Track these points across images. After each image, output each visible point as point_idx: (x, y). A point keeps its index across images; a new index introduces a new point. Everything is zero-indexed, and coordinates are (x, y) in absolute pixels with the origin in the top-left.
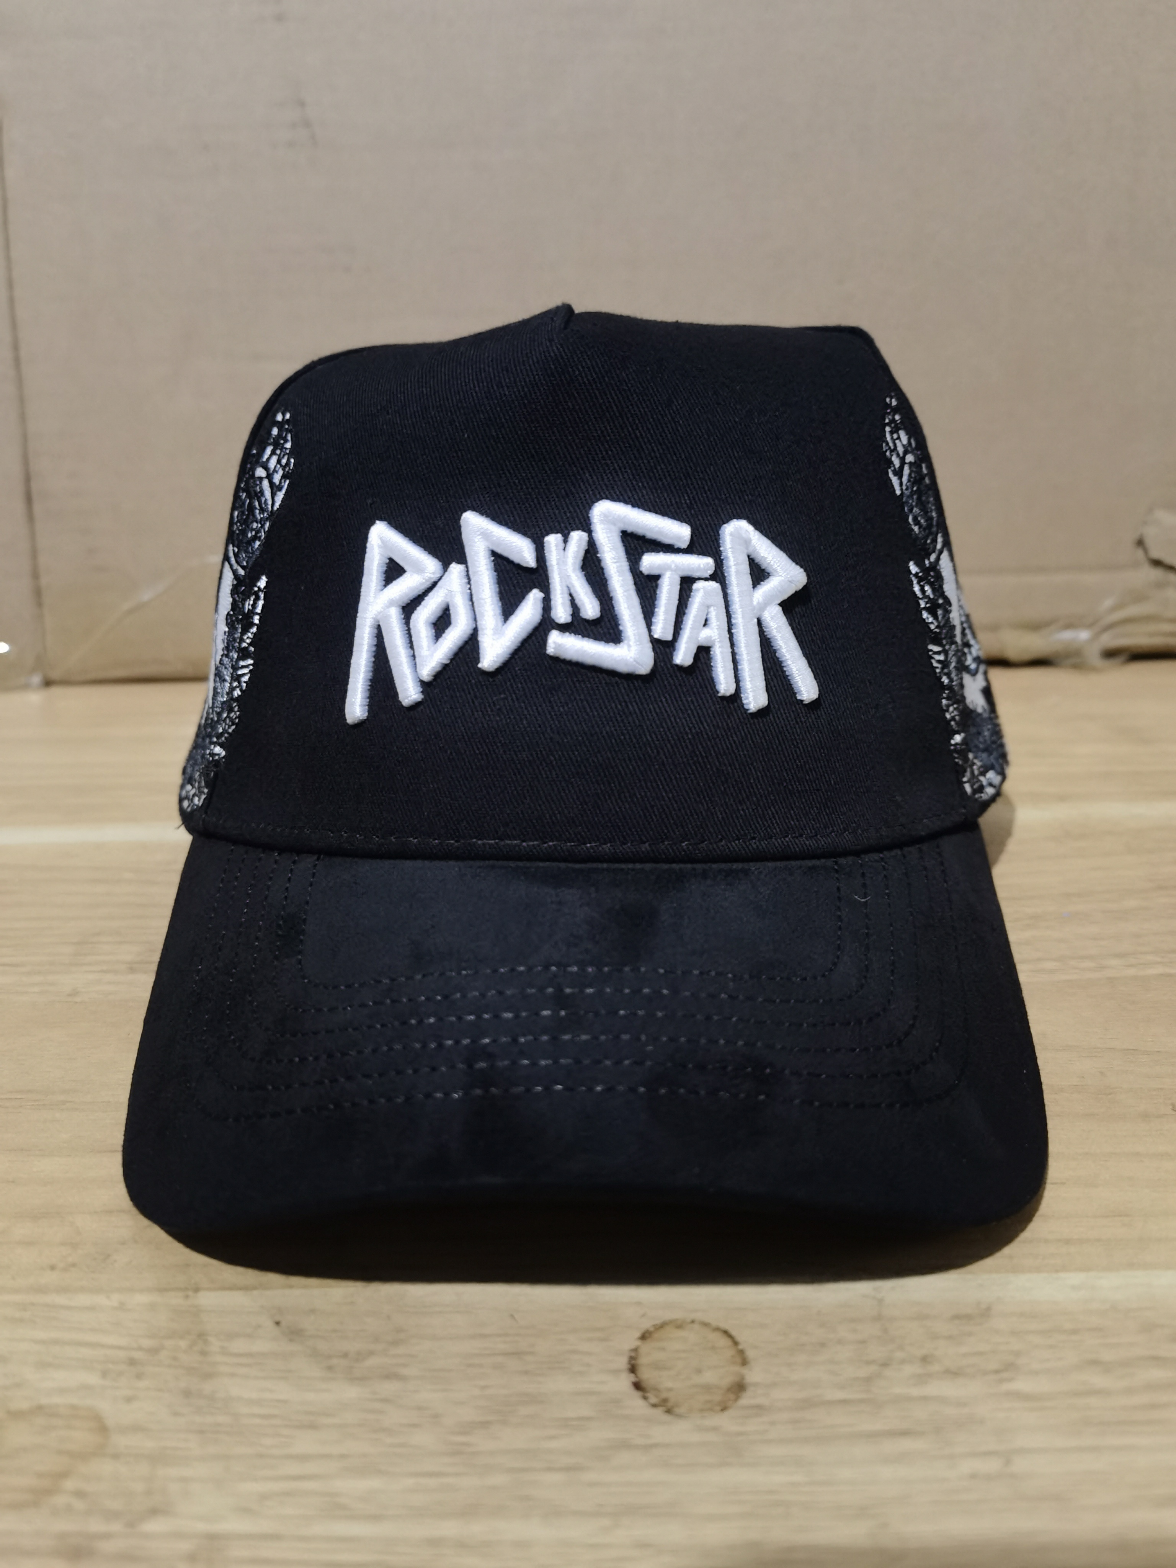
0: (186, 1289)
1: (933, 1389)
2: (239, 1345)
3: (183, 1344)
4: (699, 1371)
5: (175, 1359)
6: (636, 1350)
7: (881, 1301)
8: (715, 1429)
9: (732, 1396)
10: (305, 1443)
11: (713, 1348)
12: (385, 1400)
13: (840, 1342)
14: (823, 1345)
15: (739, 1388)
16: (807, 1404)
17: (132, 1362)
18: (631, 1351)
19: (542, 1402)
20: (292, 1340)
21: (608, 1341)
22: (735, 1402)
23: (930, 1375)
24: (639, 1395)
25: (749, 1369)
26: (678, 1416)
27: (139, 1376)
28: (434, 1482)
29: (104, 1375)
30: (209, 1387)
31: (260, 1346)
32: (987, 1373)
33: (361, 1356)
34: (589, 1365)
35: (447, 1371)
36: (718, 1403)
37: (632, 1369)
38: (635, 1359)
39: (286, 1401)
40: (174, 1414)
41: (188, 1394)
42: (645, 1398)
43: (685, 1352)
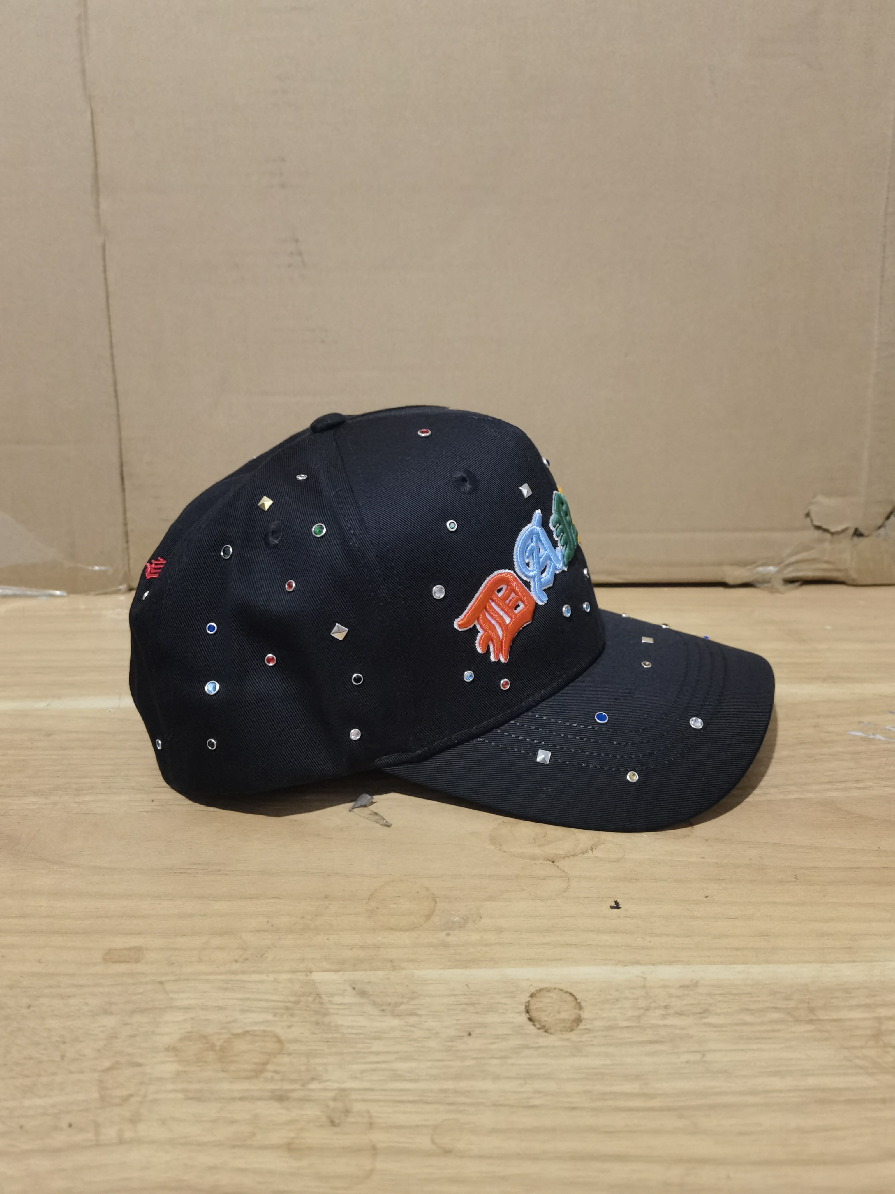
1: (669, 1021)
2: (337, 999)
3: (310, 999)
4: (559, 1012)
5: (308, 1006)
6: (528, 1002)
7: (645, 979)
8: (568, 1040)
9: (575, 1024)
10: (377, 1046)
11: (565, 1001)
12: (411, 1026)
13: (626, 998)
14: (618, 1000)
15: (578, 1020)
16: (609, 1028)
17: (287, 1008)
18: (526, 1002)
19: (486, 1027)
20: (362, 997)
21: (514, 997)
22: (577, 1027)
23: (668, 1015)
24: (531, 1023)
25: (583, 1011)
26: (551, 1033)
27: (292, 1015)
28: (440, 1064)
29: (275, 1015)
30: (327, 1020)
31: (348, 1000)
32: (695, 1014)
33: (397, 1005)
34: (506, 1010)
35: (439, 1012)
36: (569, 1028)
37: (528, 1011)
38: (528, 1006)
39: (364, 1027)
40: (313, 1033)
41: (317, 1023)
42: (534, 1025)
43: (552, 1003)
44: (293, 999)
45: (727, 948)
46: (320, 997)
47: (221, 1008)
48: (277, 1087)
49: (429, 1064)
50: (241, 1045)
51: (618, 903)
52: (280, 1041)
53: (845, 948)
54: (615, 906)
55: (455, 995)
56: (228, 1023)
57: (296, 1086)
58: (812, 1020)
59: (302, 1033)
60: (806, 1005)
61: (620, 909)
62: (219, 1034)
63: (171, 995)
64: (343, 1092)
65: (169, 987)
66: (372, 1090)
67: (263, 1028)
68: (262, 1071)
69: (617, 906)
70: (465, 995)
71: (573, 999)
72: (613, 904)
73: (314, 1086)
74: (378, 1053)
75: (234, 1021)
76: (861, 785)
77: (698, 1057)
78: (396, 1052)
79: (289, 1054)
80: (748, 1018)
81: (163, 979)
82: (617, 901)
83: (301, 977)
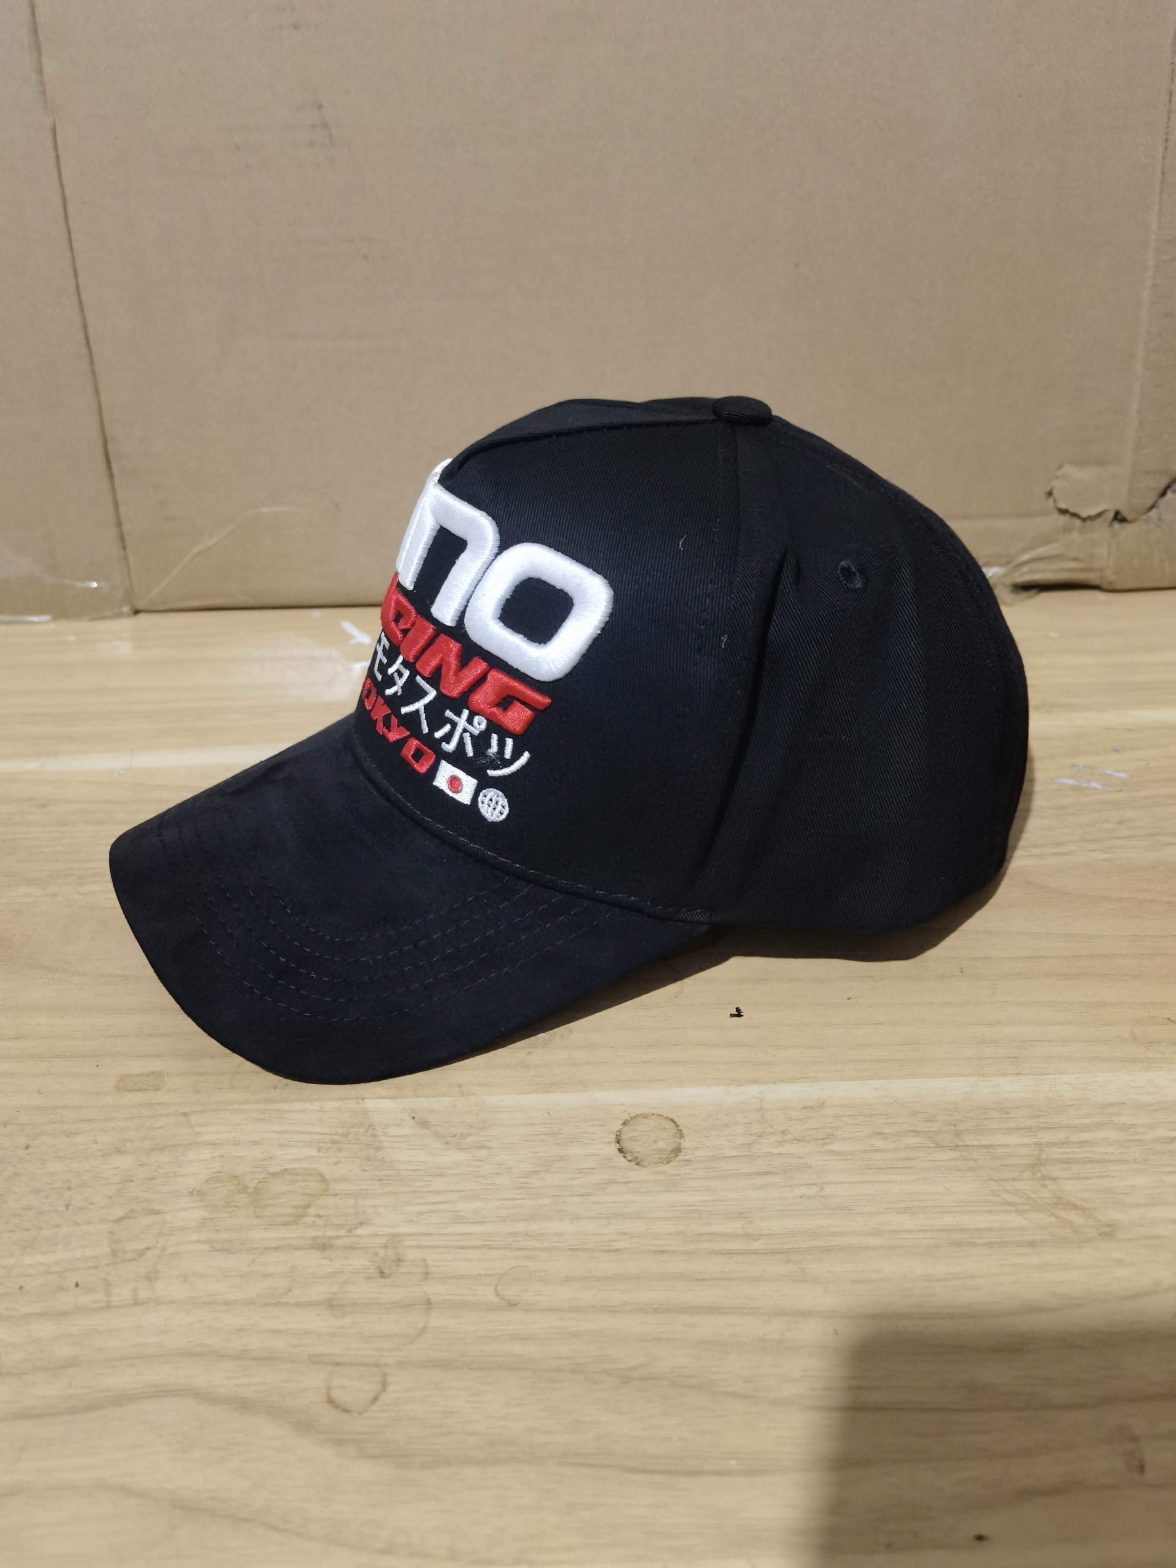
0: (356, 1098)
1: (785, 1149)
2: (394, 1131)
3: (361, 1130)
4: (656, 1142)
5: (358, 1139)
6: (619, 1131)
7: (762, 1100)
8: (663, 1173)
9: (674, 1155)
10: (438, 1184)
11: (664, 1128)
12: (481, 1160)
13: (737, 1124)
14: (727, 1126)
15: (678, 1150)
16: (715, 1158)
17: (334, 1142)
18: (618, 1131)
19: (568, 1160)
20: (422, 1128)
21: (603, 1125)
22: (675, 1158)
23: (785, 1141)
24: (623, 1154)
25: (684, 1141)
26: (643, 1166)
27: (339, 1150)
28: (510, 1203)
29: (319, 1150)
30: (380, 1155)
31: (406, 1131)
32: (816, 1140)
33: (464, 1136)
34: (593, 1140)
35: (513, 1144)
36: (665, 1160)
37: (618, 1142)
38: (619, 1136)
39: (425, 1162)
40: (363, 1171)
41: (369, 1159)
42: (625, 1157)
43: (648, 1131)
44: (340, 1131)
45: (865, 1061)
46: (373, 1128)
47: (255, 1143)
48: (319, 1234)
49: (499, 1203)
50: (278, 1186)
51: (740, 1010)
52: (324, 1180)
53: (1009, 1057)
54: (737, 1013)
55: (533, 1124)
56: (264, 1160)
57: (342, 1232)
58: (957, 1146)
59: (351, 1171)
60: (953, 1128)
61: (742, 1017)
62: (253, 1173)
63: (197, 1129)
64: (395, 1239)
65: (193, 1119)
66: (431, 1234)
67: (304, 1165)
68: (303, 1216)
69: (738, 1014)
70: (545, 1124)
71: (673, 1125)
72: (735, 1012)
73: (361, 1231)
74: (437, 1192)
75: (270, 1158)
76: (1061, 850)
77: (813, 1190)
78: (461, 1191)
79: (335, 1195)
80: (880, 1144)
81: (187, 1110)
82: (739, 1007)
83: (352, 1104)
